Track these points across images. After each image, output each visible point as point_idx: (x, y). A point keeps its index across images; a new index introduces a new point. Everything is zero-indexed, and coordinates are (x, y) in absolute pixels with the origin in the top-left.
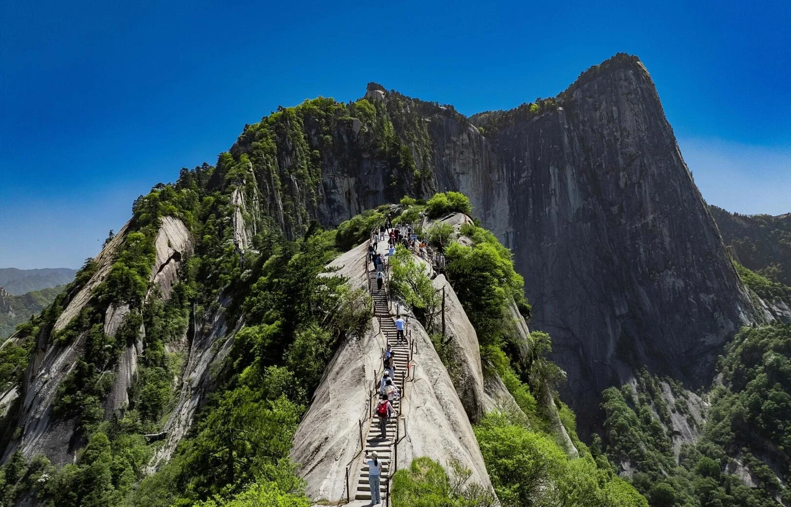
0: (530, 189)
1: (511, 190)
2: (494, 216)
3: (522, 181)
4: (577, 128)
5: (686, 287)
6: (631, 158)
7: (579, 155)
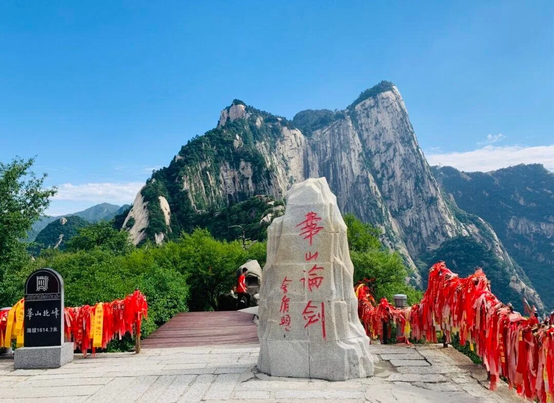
0: (331, 165)
1: (320, 166)
4: (357, 128)
5: (419, 218)
6: (388, 145)
7: (358, 144)
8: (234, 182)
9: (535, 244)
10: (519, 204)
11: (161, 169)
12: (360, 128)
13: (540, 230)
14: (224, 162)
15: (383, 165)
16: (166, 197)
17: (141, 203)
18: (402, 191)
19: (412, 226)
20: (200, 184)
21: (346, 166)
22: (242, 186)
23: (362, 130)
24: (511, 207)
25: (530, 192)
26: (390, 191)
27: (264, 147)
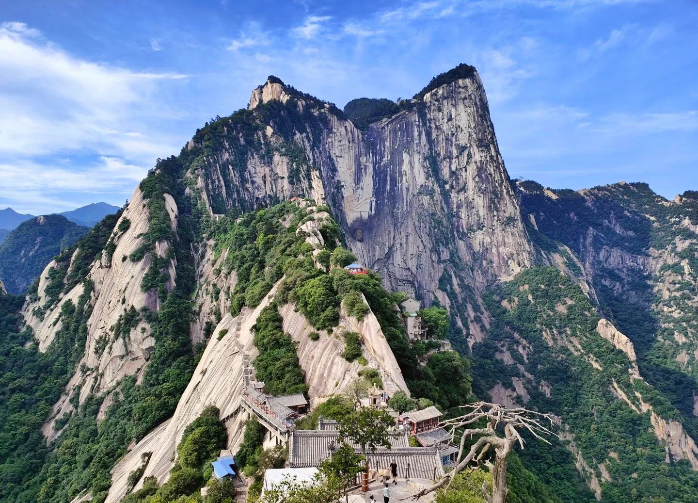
0: (389, 170)
1: (374, 170)
2: (362, 189)
3: (383, 163)
4: (425, 124)
5: (491, 242)
6: (462, 149)
7: (425, 145)
8: (265, 183)
9: (628, 281)
10: (614, 232)
11: (168, 158)
12: (428, 124)
13: (636, 264)
14: (252, 155)
15: (453, 173)
16: (173, 196)
17: (140, 200)
18: (473, 208)
19: (481, 251)
20: (219, 181)
21: (407, 173)
22: (274, 187)
23: (430, 127)
24: (602, 235)
25: (628, 217)
26: (459, 207)
27: (305, 139)
